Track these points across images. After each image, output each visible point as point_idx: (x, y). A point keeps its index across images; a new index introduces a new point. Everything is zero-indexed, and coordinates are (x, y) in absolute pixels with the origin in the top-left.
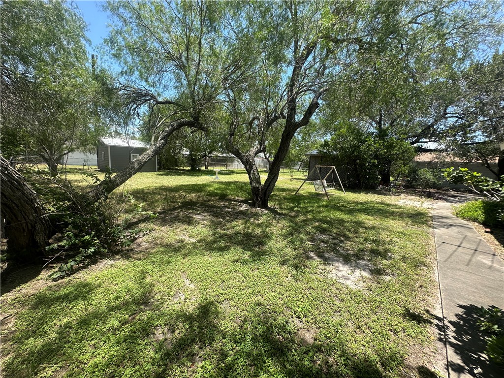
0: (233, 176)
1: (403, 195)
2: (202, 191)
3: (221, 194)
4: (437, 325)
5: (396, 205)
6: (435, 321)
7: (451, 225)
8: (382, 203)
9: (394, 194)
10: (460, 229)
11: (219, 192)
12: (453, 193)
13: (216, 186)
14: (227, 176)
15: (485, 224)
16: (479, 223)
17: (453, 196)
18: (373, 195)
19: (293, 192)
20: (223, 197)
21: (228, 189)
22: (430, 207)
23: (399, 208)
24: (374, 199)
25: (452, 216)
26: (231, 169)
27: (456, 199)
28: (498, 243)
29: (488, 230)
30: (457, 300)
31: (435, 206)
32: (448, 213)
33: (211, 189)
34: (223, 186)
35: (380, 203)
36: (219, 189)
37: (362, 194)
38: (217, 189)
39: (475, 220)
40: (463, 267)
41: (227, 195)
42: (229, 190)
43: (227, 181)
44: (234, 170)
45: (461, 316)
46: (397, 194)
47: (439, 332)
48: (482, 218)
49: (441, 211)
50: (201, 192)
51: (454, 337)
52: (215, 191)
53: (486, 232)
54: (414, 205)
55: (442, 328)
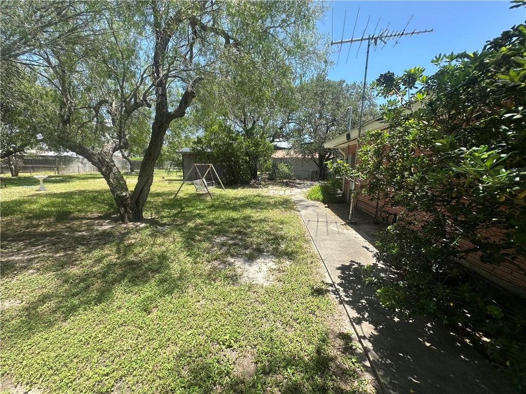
0: (74, 183)
1: (270, 187)
2: (13, 213)
3: (58, 212)
4: (332, 291)
5: (269, 196)
6: (330, 288)
7: (308, 206)
8: (258, 196)
9: (264, 186)
10: (313, 208)
11: (53, 209)
12: (298, 181)
13: (45, 201)
14: (62, 185)
15: (324, 202)
16: (320, 201)
17: (299, 184)
18: (248, 189)
19: (171, 196)
20: (63, 216)
21: (70, 203)
22: (290, 194)
23: (271, 199)
24: (251, 193)
25: (305, 199)
26: (66, 173)
27: (302, 185)
28: (334, 214)
29: (327, 205)
30: (334, 265)
31: (293, 193)
32: (301, 197)
33: (34, 206)
34: (60, 200)
35: (256, 196)
36: (53, 204)
37: (239, 189)
38: (47, 206)
39: (318, 200)
40: (326, 237)
41: (70, 213)
42: (72, 204)
43: (63, 191)
44: (74, 174)
45: (341, 276)
46: (266, 186)
47: (335, 296)
48: (321, 197)
49: (297, 196)
50: (11, 214)
51: (345, 296)
52: (46, 209)
53: (326, 207)
54: (280, 194)
55: (336, 292)
